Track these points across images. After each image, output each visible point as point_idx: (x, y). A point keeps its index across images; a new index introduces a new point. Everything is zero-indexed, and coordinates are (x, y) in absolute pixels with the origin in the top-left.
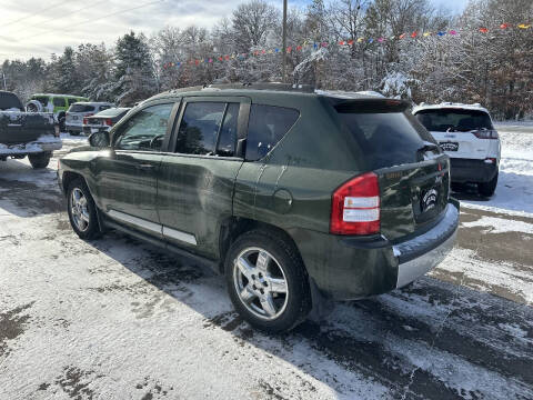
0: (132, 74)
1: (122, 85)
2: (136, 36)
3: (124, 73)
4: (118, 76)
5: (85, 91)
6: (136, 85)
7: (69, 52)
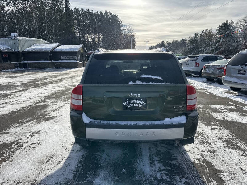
0: (223, 41)
1: (217, 47)
2: (229, 22)
3: (219, 41)
4: (216, 43)
5: (200, 51)
6: (224, 47)
7: (196, 34)
